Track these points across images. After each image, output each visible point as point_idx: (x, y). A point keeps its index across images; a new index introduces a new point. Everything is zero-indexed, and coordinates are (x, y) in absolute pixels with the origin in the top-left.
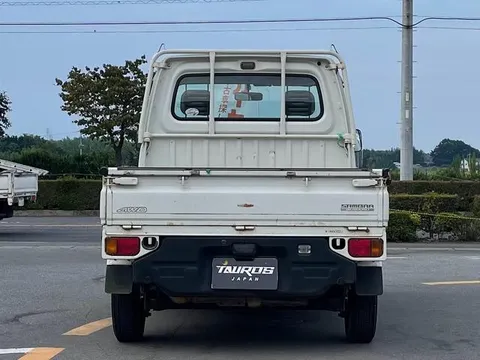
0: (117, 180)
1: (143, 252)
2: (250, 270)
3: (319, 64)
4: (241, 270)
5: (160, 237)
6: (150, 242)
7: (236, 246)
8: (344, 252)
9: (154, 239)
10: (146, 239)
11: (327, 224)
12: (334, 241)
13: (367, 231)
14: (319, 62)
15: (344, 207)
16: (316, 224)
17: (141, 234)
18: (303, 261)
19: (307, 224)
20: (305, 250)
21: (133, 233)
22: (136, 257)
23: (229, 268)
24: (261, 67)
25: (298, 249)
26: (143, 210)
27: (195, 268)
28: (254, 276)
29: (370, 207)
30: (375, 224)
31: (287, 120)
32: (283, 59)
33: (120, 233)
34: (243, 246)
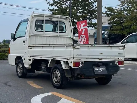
0: (76, 47)
1: (81, 65)
2: (101, 69)
3: (65, 19)
4: (99, 69)
5: (84, 62)
6: (82, 63)
7: (99, 63)
8: (117, 64)
9: (83, 62)
11: (115, 58)
12: (116, 61)
13: (122, 59)
15: (118, 53)
16: (113, 58)
19: (112, 58)
20: (111, 64)
21: (79, 61)
22: (79, 67)
23: (97, 69)
24: (54, 19)
26: (81, 55)
28: (102, 70)
29: (122, 54)
31: (60, 32)
32: (59, 18)
33: (76, 61)
34: (100, 63)
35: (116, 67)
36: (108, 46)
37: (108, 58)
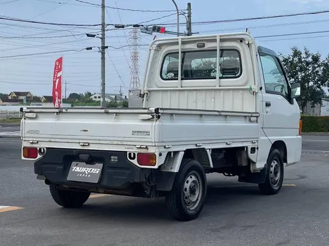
0: (27, 115)
1: (39, 156)
2: (88, 170)
3: (241, 41)
4: (84, 170)
5: (46, 148)
6: (42, 151)
7: (80, 156)
8: (135, 162)
9: (44, 150)
10: (40, 149)
11: (125, 143)
12: (130, 154)
13: (147, 148)
14: (241, 40)
15: (134, 132)
16: (120, 143)
17: (38, 146)
18: (113, 167)
19: (115, 143)
20: (114, 159)
21: (34, 146)
22: (36, 159)
23: (78, 168)
24: (208, 46)
25: (110, 159)
26: (36, 132)
27: (61, 167)
28: (89, 174)
29: (147, 133)
30: (151, 144)
32: (218, 40)
33: (29, 145)
34: (83, 155)
35: (128, 169)
36: (103, 111)
37: (104, 142)
